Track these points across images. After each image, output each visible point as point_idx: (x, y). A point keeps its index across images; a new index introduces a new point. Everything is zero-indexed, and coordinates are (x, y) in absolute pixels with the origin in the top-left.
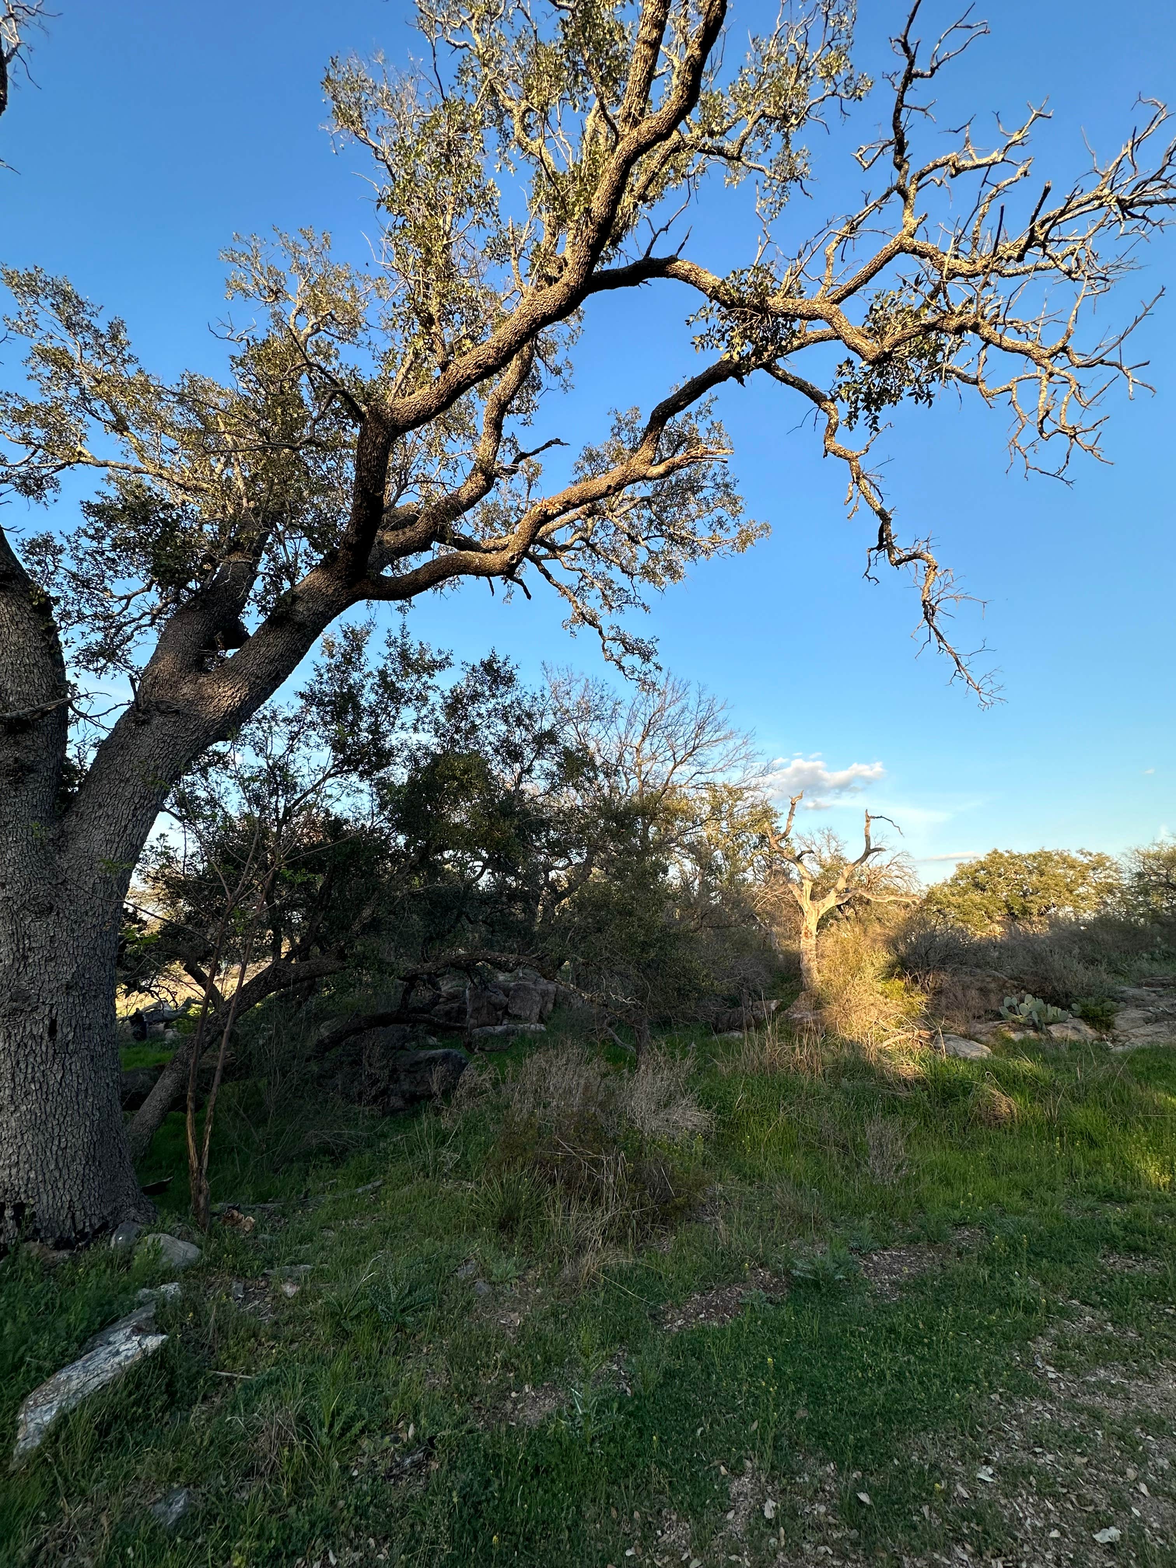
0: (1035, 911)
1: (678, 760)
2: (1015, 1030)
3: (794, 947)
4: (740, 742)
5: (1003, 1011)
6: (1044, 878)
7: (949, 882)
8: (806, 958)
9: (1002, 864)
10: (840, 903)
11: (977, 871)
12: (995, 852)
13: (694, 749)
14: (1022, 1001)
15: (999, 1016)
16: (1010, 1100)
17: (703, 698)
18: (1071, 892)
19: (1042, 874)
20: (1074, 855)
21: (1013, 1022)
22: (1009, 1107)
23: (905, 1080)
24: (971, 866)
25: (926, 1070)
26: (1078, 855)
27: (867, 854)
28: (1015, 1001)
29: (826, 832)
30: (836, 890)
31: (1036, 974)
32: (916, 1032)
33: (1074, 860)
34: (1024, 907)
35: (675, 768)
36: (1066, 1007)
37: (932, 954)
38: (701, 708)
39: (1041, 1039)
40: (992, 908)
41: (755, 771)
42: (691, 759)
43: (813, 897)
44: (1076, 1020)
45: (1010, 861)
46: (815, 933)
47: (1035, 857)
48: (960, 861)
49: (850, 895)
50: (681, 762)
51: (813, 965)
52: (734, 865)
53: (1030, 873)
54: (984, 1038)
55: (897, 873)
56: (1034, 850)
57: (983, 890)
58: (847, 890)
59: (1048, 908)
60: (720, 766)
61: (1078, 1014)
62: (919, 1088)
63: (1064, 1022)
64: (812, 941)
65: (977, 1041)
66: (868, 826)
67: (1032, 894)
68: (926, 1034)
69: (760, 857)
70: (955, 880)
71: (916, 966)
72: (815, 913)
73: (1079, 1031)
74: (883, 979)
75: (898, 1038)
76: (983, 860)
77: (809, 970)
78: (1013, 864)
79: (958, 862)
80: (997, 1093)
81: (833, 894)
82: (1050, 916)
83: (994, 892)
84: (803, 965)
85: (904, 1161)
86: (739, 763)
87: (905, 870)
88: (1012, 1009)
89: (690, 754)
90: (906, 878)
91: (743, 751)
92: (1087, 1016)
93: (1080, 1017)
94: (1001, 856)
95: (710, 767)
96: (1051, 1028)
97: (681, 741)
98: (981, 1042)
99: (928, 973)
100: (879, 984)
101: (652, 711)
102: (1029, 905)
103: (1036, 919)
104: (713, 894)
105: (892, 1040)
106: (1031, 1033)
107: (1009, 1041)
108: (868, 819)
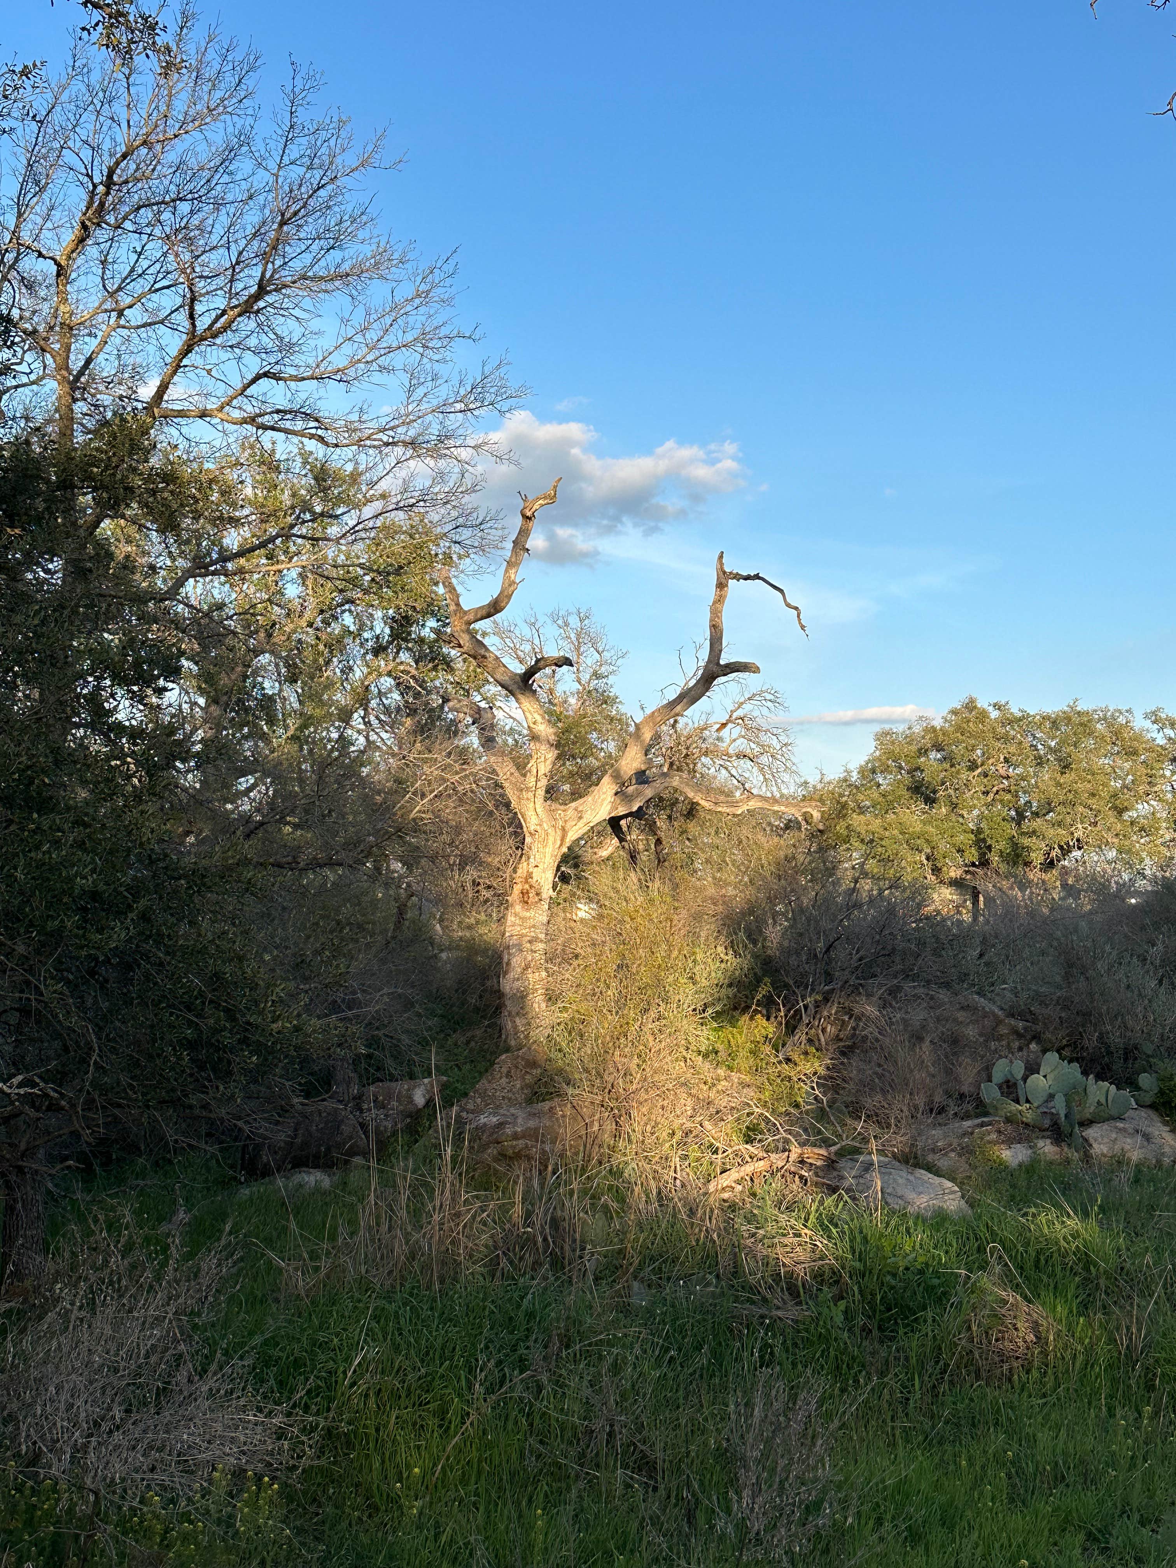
0: (1037, 858)
1: (203, 323)
2: (1009, 1142)
3: (487, 932)
4: (406, 290)
5: (990, 1093)
6: (1069, 777)
7: (855, 776)
8: (517, 962)
9: (980, 736)
10: (621, 811)
11: (923, 752)
12: (970, 705)
13: (262, 291)
14: (1032, 1069)
15: (981, 1109)
16: (1038, 1311)
17: (302, 116)
18: (1120, 811)
19: (1065, 767)
20: (1140, 723)
21: (1008, 1120)
22: (1035, 1327)
23: (790, 1275)
24: (910, 739)
25: (843, 1249)
26: (1148, 724)
27: (708, 679)
28: (1019, 1069)
29: (574, 621)
30: (617, 776)
31: (1065, 1004)
32: (796, 1151)
33: (1138, 738)
34: (1015, 846)
35: (187, 350)
36: (1128, 1082)
37: (841, 953)
38: (294, 152)
39: (1068, 1161)
40: (943, 846)
41: (444, 392)
42: (247, 324)
43: (551, 793)
44: (1143, 1113)
45: (1000, 730)
46: (548, 892)
47: (1055, 724)
48: (887, 727)
49: (649, 792)
50: (212, 333)
51: (536, 979)
52: (310, 696)
53: (1040, 762)
54: (943, 1163)
55: (742, 745)
56: (1054, 706)
57: (930, 801)
58: (641, 777)
59: (1066, 850)
60: (339, 360)
61: (1148, 1099)
62: (828, 1293)
63: (1120, 1118)
64: (539, 915)
65: (930, 1168)
66: (720, 600)
67: (1036, 814)
68: (816, 1155)
69: (387, 682)
70: (869, 771)
71: (802, 984)
72: (554, 838)
73: (1147, 1137)
74: (717, 1017)
75: (749, 1169)
76: (938, 723)
77: (522, 997)
78: (1006, 739)
79: (877, 728)
80: (1012, 1297)
81: (607, 788)
82: (1065, 871)
83: (954, 806)
84: (508, 985)
85: (824, 1491)
86: (398, 359)
87: (764, 738)
88: (1010, 1088)
89: (248, 308)
90: (765, 759)
91: (417, 319)
92: (1167, 1104)
93: (1153, 1106)
94: (983, 716)
95: (304, 360)
96: (1092, 1133)
97: (218, 259)
98: (938, 1173)
99: (826, 1000)
100: (705, 1032)
101: (121, 138)
102: (1026, 841)
103: (1034, 875)
104: (244, 783)
105: (734, 1175)
106: (1047, 1148)
107: (1002, 1167)
108: (723, 579)
